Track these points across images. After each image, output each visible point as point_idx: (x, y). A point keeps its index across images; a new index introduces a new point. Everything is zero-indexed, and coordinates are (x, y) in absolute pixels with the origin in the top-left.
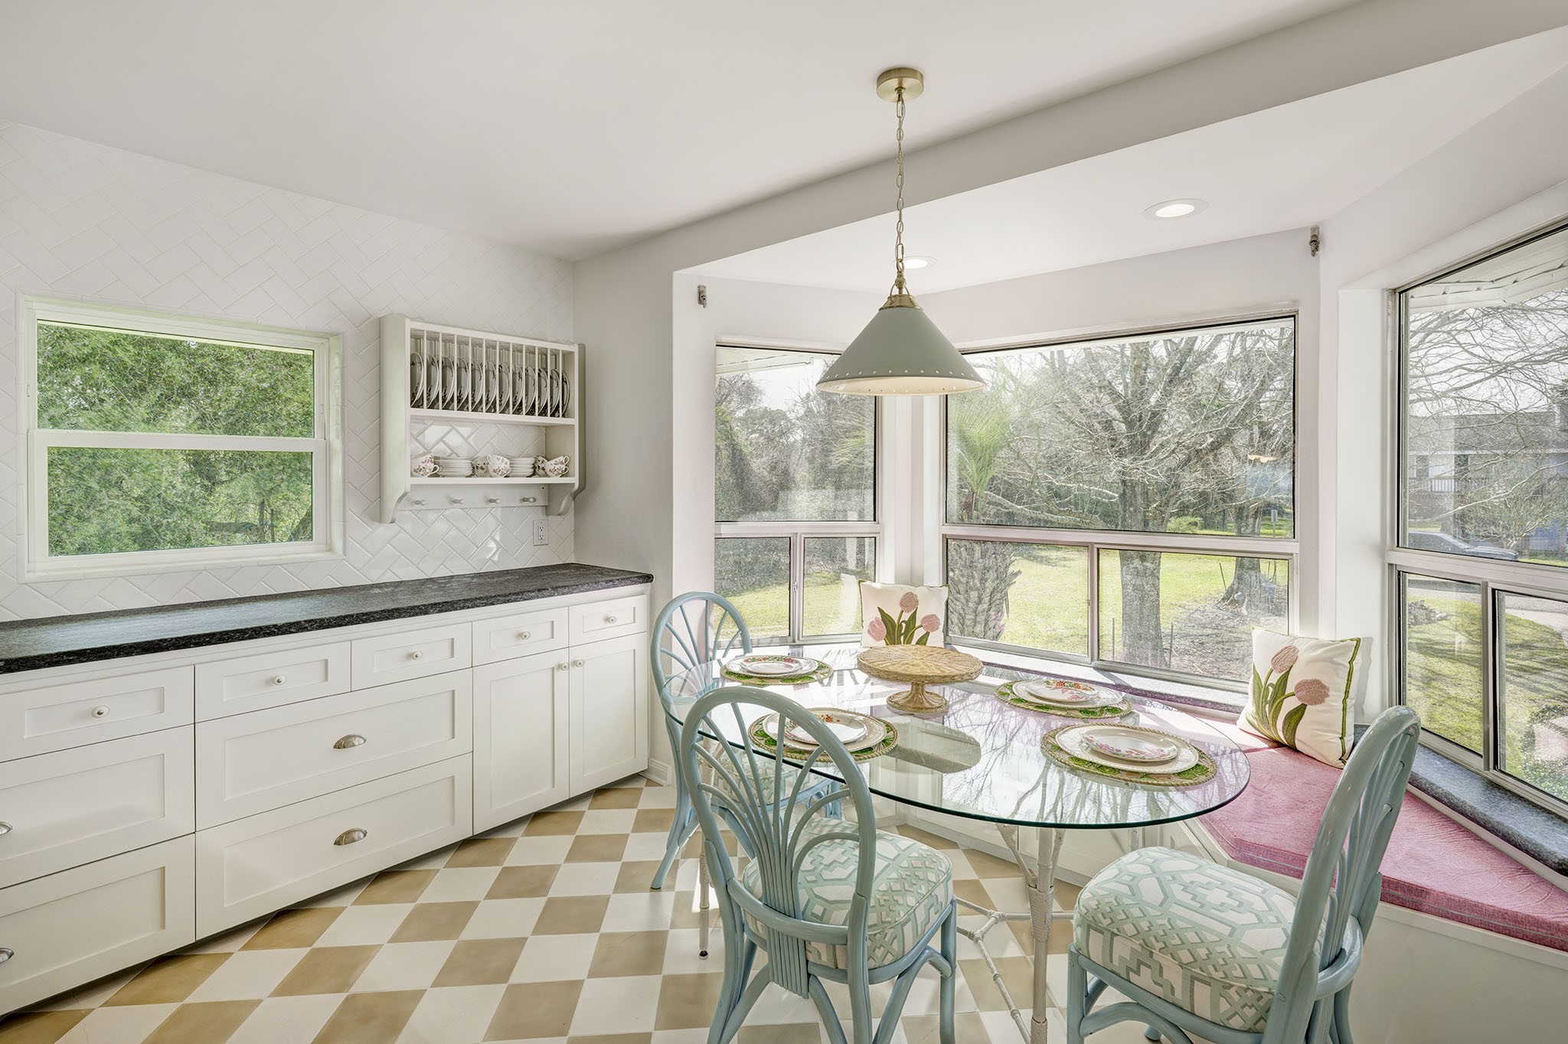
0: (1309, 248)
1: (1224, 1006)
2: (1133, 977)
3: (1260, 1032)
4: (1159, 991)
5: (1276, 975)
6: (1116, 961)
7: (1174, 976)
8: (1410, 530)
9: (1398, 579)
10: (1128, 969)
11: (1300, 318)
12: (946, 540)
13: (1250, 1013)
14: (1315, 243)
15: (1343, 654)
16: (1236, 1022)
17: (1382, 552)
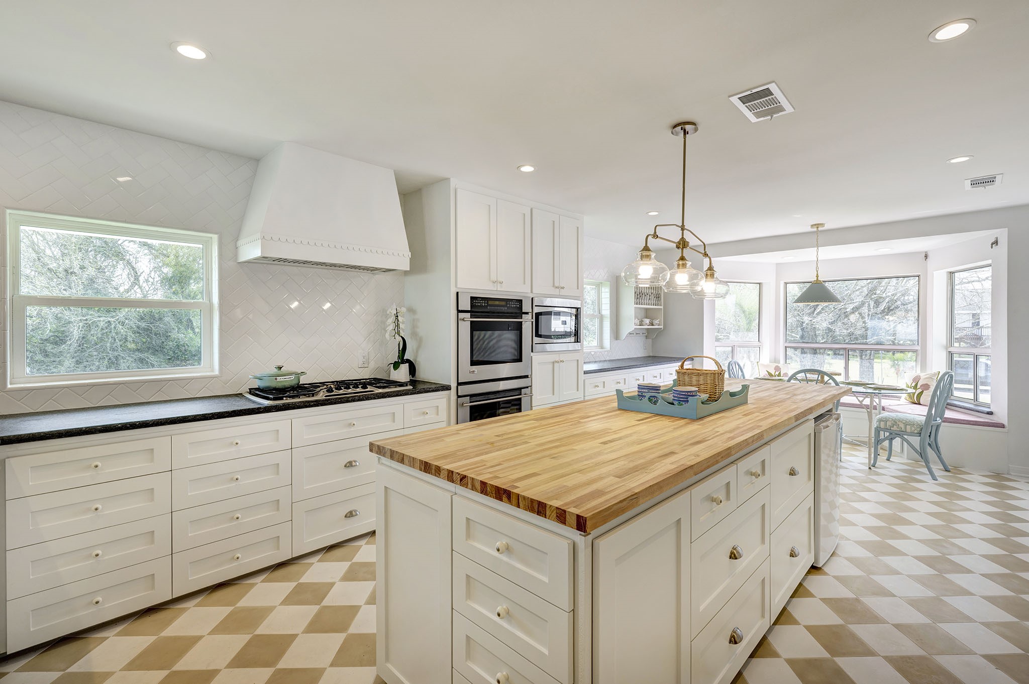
0: (924, 258)
1: (913, 429)
2: (892, 429)
3: (920, 433)
4: (898, 430)
5: (923, 423)
6: (887, 426)
7: (902, 426)
8: (955, 359)
9: (951, 354)
10: (891, 427)
11: (921, 277)
12: (786, 347)
13: (919, 429)
14: (926, 256)
15: (935, 376)
16: (916, 432)
17: (946, 348)
